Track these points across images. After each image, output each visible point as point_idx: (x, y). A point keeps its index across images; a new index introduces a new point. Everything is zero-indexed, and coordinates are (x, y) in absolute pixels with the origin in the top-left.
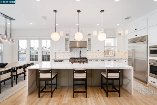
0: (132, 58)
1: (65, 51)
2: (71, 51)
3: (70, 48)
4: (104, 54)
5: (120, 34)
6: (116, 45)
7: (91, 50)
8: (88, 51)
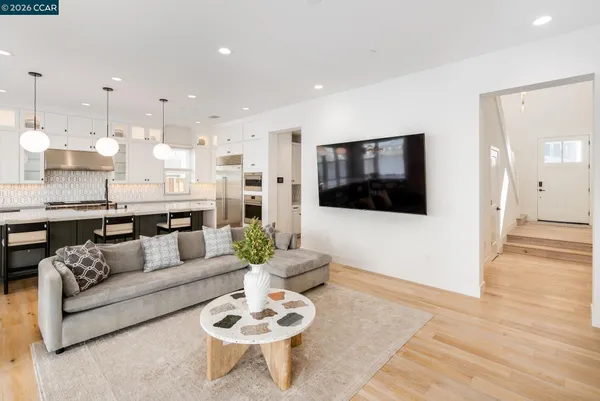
0: (223, 196)
1: (23, 181)
2: (47, 181)
3: (46, 171)
4: (162, 190)
5: (202, 143)
6: (194, 168)
7: (124, 179)
8: (115, 182)
